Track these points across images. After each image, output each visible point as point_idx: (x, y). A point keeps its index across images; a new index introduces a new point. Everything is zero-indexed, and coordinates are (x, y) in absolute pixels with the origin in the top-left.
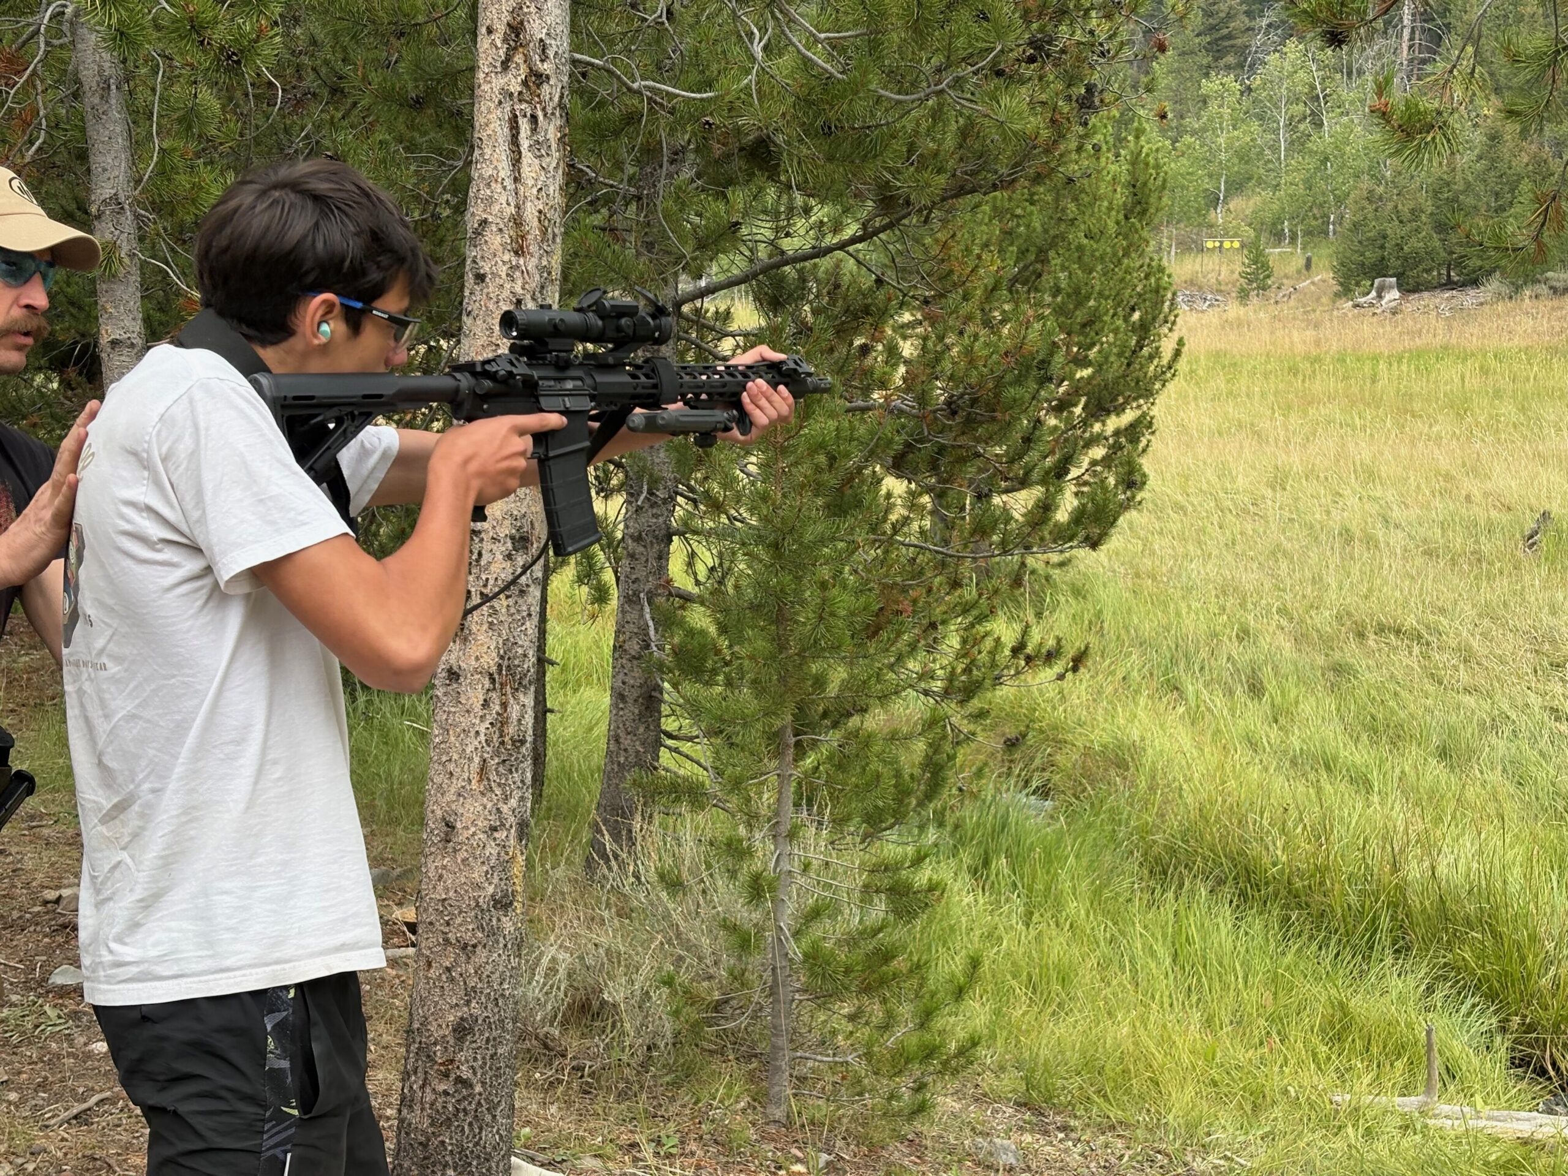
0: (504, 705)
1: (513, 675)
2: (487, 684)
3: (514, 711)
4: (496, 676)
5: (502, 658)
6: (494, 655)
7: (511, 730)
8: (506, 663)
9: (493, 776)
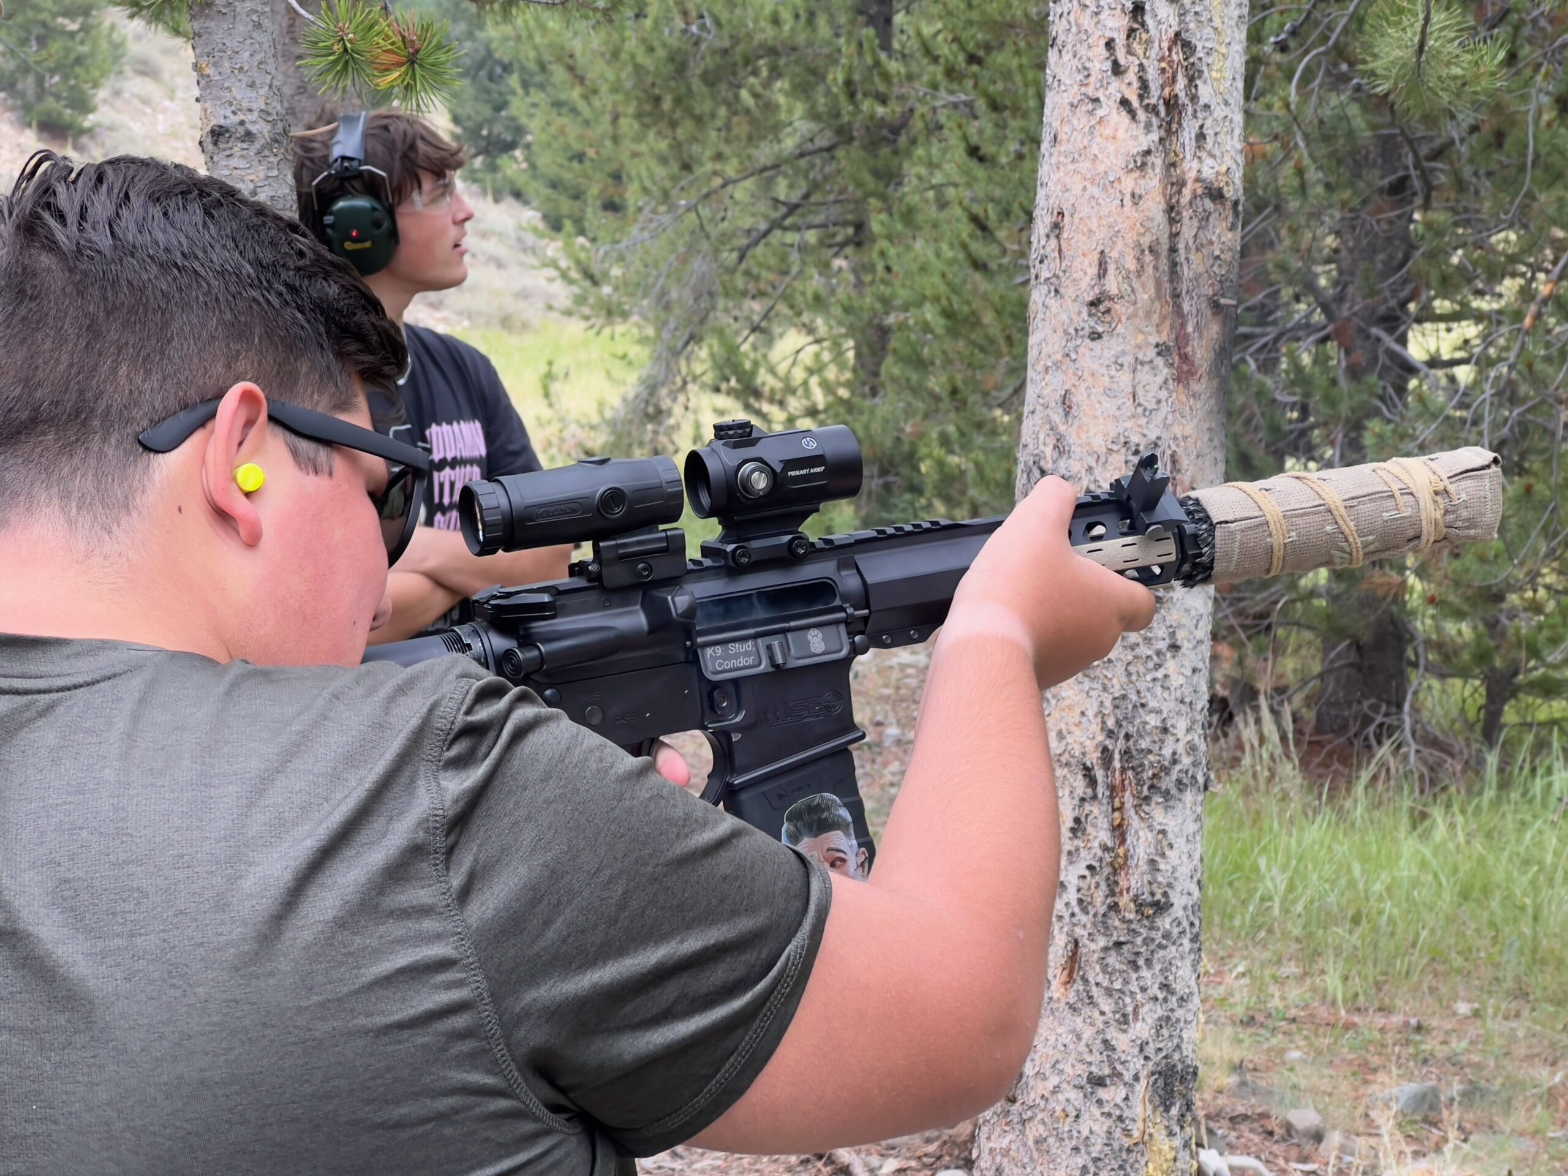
0: (1119, 831)
1: (1138, 770)
2: (1080, 785)
3: (1141, 843)
4: (1099, 774)
5: (1110, 734)
6: (1095, 728)
7: (1135, 880)
8: (1121, 744)
9: (1094, 974)
